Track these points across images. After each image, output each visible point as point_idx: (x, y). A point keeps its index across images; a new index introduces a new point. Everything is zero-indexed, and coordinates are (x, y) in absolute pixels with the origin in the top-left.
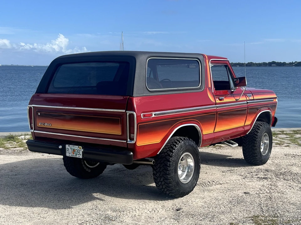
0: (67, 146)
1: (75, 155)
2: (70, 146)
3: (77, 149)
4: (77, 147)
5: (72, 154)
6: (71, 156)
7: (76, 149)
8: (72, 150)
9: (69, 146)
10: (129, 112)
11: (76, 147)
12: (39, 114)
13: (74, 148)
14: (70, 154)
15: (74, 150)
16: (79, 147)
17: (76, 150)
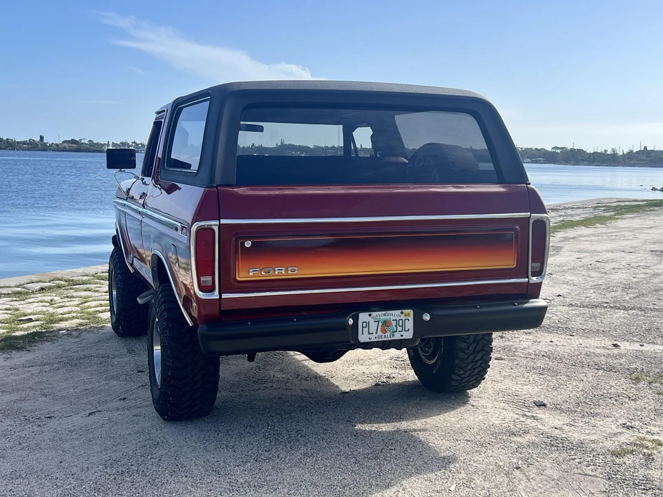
0: (363, 317)
1: (388, 333)
2: (374, 314)
3: (398, 318)
4: (398, 312)
5: (380, 333)
6: (377, 340)
7: (392, 318)
8: (380, 324)
9: (370, 315)
10: (536, 216)
11: (395, 315)
12: (248, 244)
13: (388, 317)
14: (375, 335)
15: (386, 324)
16: (402, 313)
17: (394, 323)
